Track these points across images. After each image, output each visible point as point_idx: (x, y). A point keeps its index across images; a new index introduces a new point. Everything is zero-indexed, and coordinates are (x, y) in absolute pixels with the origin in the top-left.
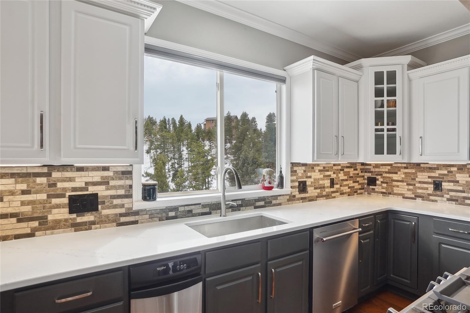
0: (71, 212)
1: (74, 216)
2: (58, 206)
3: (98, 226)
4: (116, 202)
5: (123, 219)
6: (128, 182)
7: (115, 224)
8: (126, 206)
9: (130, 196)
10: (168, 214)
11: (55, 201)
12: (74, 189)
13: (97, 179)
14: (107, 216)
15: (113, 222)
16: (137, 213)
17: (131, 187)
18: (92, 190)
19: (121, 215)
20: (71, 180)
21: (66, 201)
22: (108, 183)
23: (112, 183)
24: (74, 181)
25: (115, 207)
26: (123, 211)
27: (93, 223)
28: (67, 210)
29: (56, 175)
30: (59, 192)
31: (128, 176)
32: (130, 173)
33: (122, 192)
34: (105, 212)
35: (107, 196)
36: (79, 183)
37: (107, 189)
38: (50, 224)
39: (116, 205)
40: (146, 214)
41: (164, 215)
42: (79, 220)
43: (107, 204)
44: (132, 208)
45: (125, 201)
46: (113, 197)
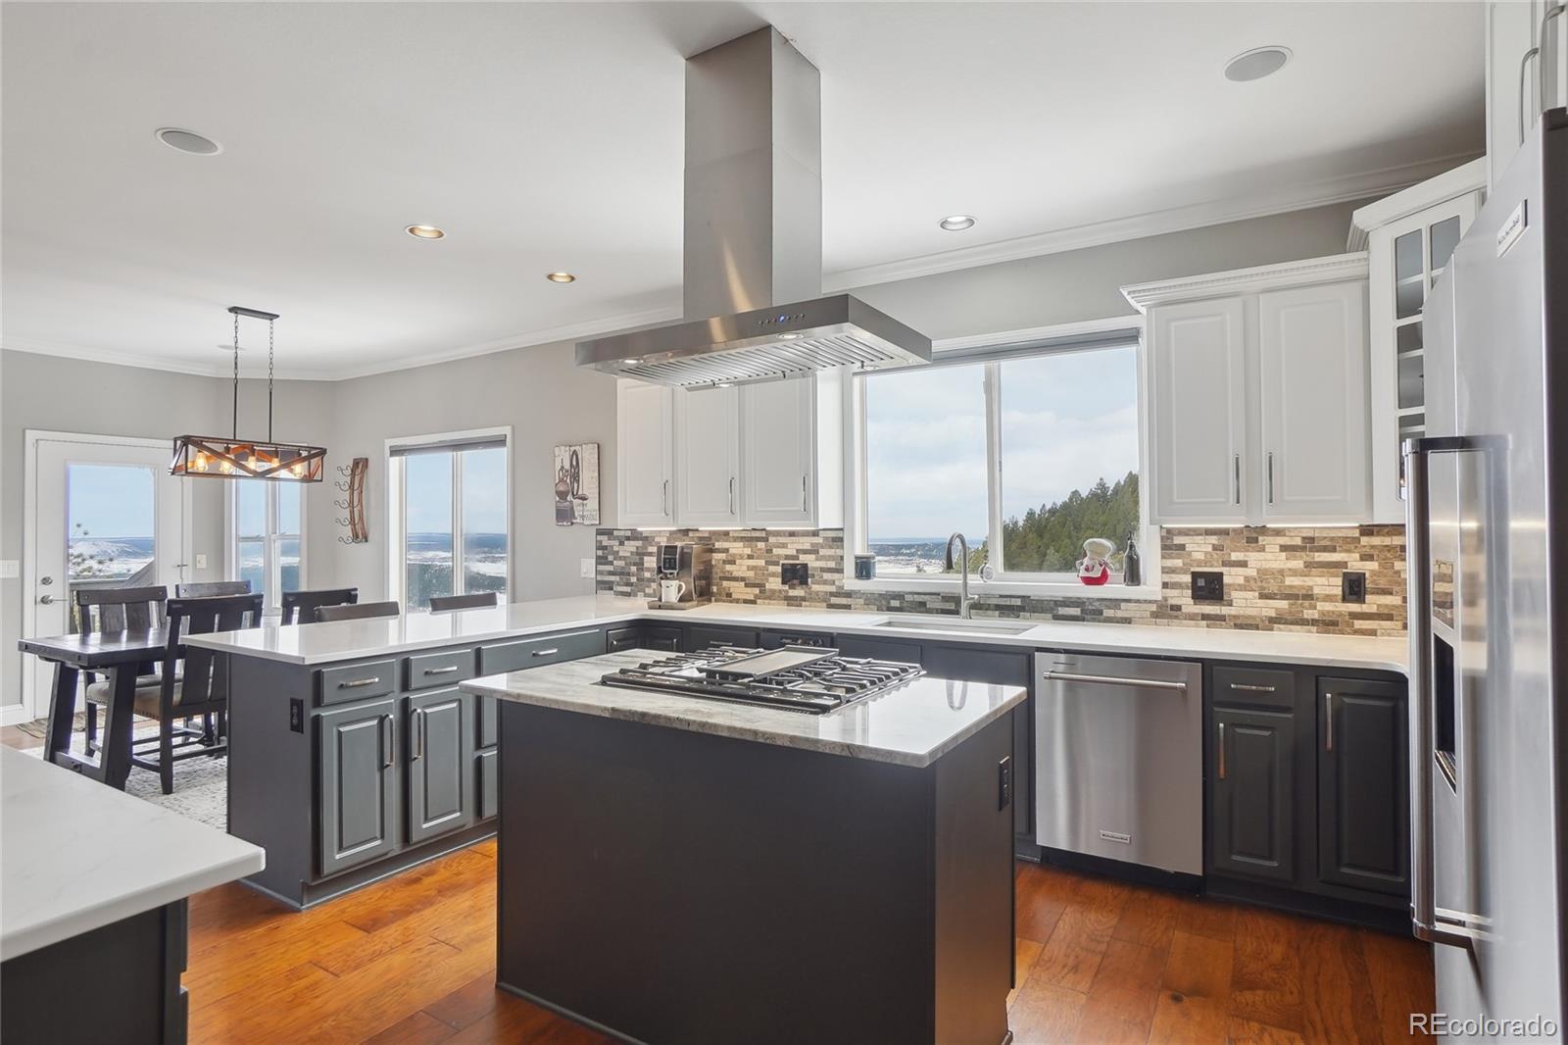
0: (784, 583)
1: (786, 587)
2: (773, 575)
3: (808, 603)
4: (827, 576)
5: (834, 600)
6: (839, 552)
8: (837, 583)
9: (840, 571)
10: (889, 603)
11: (772, 568)
12: (787, 557)
13: (807, 546)
14: (817, 593)
15: (824, 601)
16: (849, 595)
17: (842, 558)
18: (803, 559)
19: (832, 594)
20: (784, 546)
21: (779, 569)
22: (816, 552)
23: (822, 552)
24: (787, 547)
25: (825, 582)
26: (833, 589)
27: (804, 599)
28: (780, 580)
29: (772, 540)
30: (775, 559)
31: (839, 543)
32: (841, 540)
33: (832, 564)
34: (815, 588)
35: (817, 568)
36: (791, 551)
37: (817, 559)
38: (768, 594)
39: (826, 580)
40: (860, 598)
41: (884, 602)
42: (792, 593)
43: (816, 578)
44: (842, 587)
45: (836, 576)
46: (823, 570)
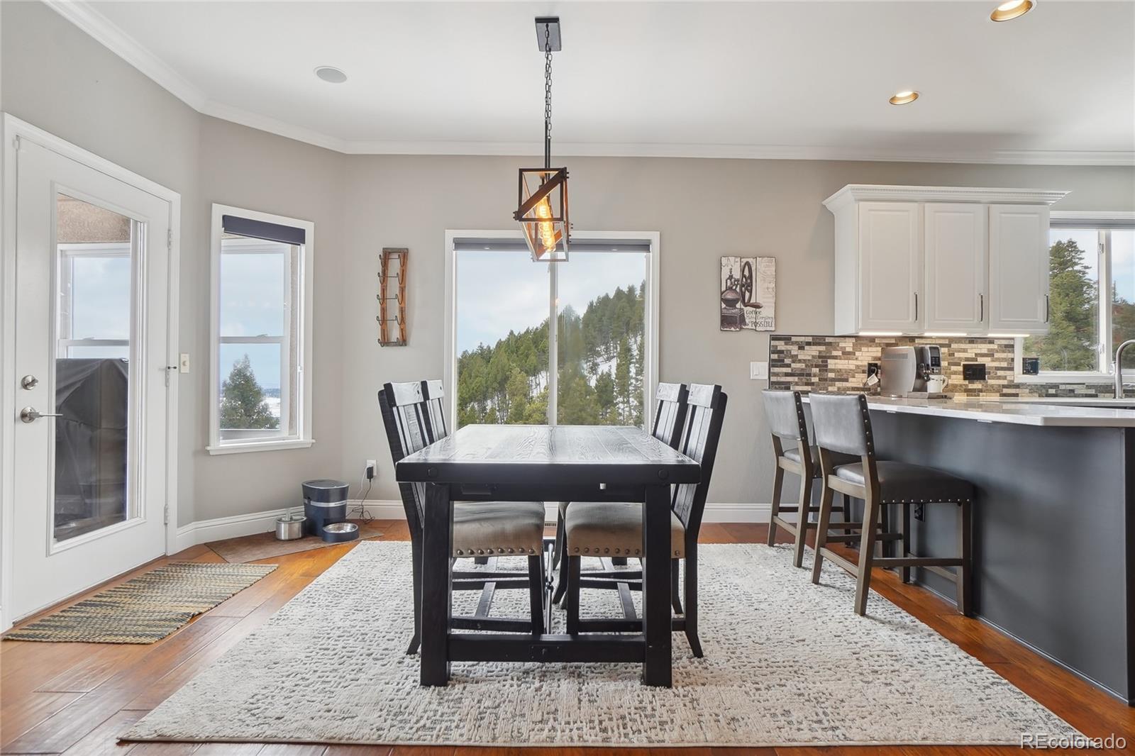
0: (965, 379)
1: (967, 382)
2: (955, 373)
3: (984, 394)
4: (1000, 373)
5: (1005, 391)
6: (1010, 355)
7: (998, 394)
8: (1008, 378)
9: (1012, 369)
10: (1047, 391)
11: (954, 368)
12: (967, 359)
13: (985, 351)
14: (992, 386)
15: (998, 391)
16: (1017, 386)
17: (1013, 360)
18: (981, 361)
19: (1004, 386)
20: (965, 351)
21: (961, 369)
22: (993, 355)
23: (997, 355)
24: (967, 352)
25: (999, 378)
26: (1005, 382)
27: (981, 391)
28: (962, 377)
29: (953, 346)
30: (956, 361)
31: (1010, 349)
32: (1012, 346)
33: (1004, 364)
34: (991, 382)
35: (993, 367)
36: (971, 355)
37: (993, 361)
38: (950, 387)
39: (1000, 376)
40: (1027, 388)
41: (1044, 391)
42: (971, 386)
43: (992, 374)
44: (1013, 381)
45: (1008, 373)
46: (998, 369)
